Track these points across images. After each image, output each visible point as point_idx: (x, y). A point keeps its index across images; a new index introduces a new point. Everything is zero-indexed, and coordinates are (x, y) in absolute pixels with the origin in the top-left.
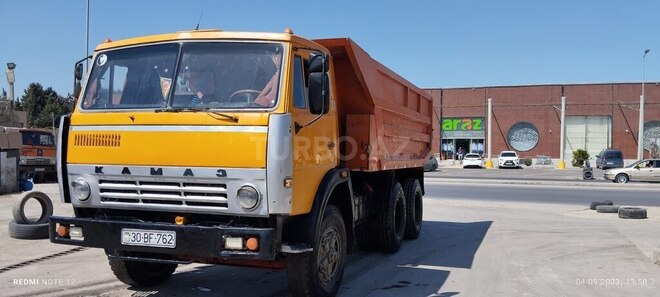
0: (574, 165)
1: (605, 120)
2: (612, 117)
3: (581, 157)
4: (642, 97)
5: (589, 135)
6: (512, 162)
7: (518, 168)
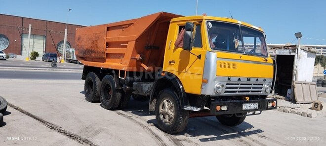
0: (31, 59)
1: (42, 38)
2: (46, 37)
3: (35, 55)
4: (66, 30)
5: (35, 45)
6: (2, 56)
7: (5, 60)
